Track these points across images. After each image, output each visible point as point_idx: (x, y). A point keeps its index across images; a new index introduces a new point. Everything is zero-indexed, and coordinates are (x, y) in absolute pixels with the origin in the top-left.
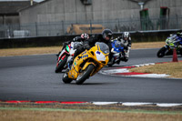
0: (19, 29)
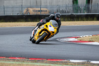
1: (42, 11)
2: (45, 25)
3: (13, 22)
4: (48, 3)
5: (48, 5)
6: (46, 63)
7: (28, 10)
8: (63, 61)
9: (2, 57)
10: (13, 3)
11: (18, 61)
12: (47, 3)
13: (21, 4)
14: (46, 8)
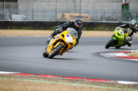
0: (17, 14)
1: (81, 17)
2: (61, 34)
3: (44, 29)
4: (90, 7)
5: (90, 9)
6: (87, 83)
7: (63, 16)
8: (109, 82)
9: (31, 74)
10: (44, 5)
11: (51, 79)
12: (88, 6)
13: (55, 7)
14: (88, 13)
